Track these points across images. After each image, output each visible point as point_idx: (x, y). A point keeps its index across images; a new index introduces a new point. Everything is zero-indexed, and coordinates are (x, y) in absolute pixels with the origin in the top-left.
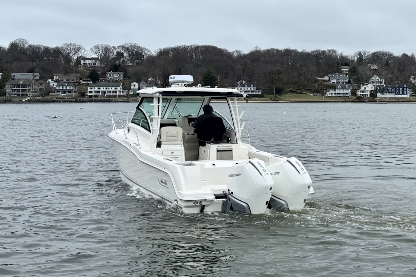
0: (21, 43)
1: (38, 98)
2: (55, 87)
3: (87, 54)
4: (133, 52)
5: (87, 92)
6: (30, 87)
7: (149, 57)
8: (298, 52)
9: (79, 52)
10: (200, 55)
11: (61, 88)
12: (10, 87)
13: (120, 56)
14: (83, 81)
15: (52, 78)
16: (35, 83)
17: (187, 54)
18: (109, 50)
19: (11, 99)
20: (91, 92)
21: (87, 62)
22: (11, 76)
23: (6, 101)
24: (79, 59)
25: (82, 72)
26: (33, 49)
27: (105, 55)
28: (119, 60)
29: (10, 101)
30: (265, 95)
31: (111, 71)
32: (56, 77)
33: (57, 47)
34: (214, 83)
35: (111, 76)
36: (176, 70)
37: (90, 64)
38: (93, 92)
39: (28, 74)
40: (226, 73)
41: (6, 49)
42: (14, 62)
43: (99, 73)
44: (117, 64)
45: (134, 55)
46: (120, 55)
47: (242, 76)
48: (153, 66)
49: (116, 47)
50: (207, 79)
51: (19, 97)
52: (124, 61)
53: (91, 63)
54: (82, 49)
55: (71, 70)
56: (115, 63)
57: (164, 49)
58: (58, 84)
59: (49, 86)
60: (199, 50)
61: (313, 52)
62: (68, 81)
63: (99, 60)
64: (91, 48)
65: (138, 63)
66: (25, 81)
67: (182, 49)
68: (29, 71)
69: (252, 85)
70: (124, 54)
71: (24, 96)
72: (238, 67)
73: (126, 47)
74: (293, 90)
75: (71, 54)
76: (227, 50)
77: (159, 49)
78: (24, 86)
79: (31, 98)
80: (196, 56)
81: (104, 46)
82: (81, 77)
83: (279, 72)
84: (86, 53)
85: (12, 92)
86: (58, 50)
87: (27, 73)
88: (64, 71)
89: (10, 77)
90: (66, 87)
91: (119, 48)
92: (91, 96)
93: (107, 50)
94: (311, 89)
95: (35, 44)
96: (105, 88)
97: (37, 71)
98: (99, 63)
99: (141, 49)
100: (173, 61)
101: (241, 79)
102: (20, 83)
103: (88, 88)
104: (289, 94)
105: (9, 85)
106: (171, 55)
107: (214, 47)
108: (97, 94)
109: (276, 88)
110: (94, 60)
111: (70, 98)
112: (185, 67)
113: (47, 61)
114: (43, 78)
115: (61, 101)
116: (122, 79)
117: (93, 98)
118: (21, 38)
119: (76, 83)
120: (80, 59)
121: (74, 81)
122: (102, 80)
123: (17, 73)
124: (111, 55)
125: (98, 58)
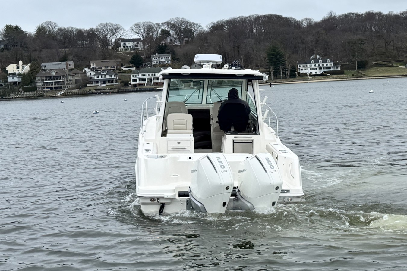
1: (74, 91)
2: (93, 76)
3: (127, 34)
4: (180, 29)
5: (130, 81)
6: (64, 79)
7: (201, 33)
8: (384, 15)
9: (118, 33)
10: (261, 27)
11: (100, 77)
12: (41, 80)
13: (166, 35)
14: (125, 67)
15: (88, 66)
16: (70, 73)
17: (246, 27)
18: (153, 28)
19: (43, 93)
20: (135, 80)
21: (127, 44)
22: (41, 67)
23: (37, 97)
24: (118, 41)
25: (122, 57)
26: (64, 33)
27: (148, 34)
28: (165, 39)
29: (42, 97)
30: (345, 71)
31: (157, 54)
32: (93, 65)
33: (91, 29)
34: (282, 61)
35: (156, 59)
36: (234, 48)
37: (131, 47)
38: (137, 80)
39: (60, 63)
40: (295, 48)
41: (33, 35)
42: (43, 50)
43: (143, 56)
44: (163, 45)
45: (182, 33)
46: (165, 33)
47: (314, 49)
48: (205, 44)
49: (161, 25)
50: (272, 56)
51: (52, 91)
52: (171, 40)
53: (133, 45)
54: (121, 29)
55: (110, 55)
56: (160, 43)
57: (217, 22)
58: (96, 73)
59: (86, 76)
60: (260, 21)
61: (403, 14)
62: (107, 69)
63: (141, 41)
64: (131, 28)
65: (187, 42)
66: (58, 71)
67: (239, 21)
68: (61, 59)
69: (328, 60)
70: (170, 32)
71: (58, 89)
72: (310, 38)
73: (172, 23)
74: (381, 62)
75: (108, 37)
76: (294, 19)
77: (212, 23)
78: (57, 77)
79: (66, 91)
80: (257, 28)
81: (146, 24)
82: (121, 62)
83: (361, 42)
84: (125, 33)
85: (44, 85)
86: (93, 32)
87: (60, 61)
88: (101, 56)
89: (40, 68)
90: (106, 76)
91: (164, 25)
92: (135, 85)
93: (150, 28)
94: (403, 61)
95: (66, 27)
96: (151, 74)
97: (71, 59)
98: (142, 44)
99: (190, 25)
100: (229, 37)
101: (314, 53)
102: (52, 75)
103: (132, 75)
104: (375, 67)
105: (40, 77)
106: (227, 30)
107: (278, 16)
108: (142, 82)
109: (358, 62)
110: (136, 41)
111: (111, 89)
112: (244, 43)
113: (81, 46)
114: (78, 67)
115: (101, 93)
116: (170, 62)
117: (138, 87)
118: (49, 21)
119: (117, 70)
120: (119, 41)
121: (114, 69)
122: (147, 65)
123: (48, 62)
124: (155, 33)
125: (140, 38)
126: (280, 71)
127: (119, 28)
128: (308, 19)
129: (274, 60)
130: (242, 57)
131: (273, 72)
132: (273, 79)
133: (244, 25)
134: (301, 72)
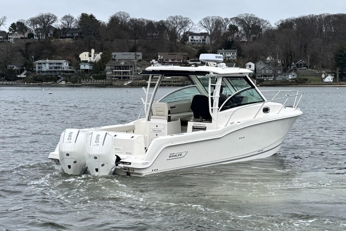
0: (122, 17)
1: (140, 81)
4: (248, 25)
6: (132, 69)
7: (269, 30)
9: (187, 27)
10: (331, 27)
12: (111, 69)
13: (233, 31)
14: (191, 61)
15: (155, 57)
16: (138, 64)
17: (316, 25)
18: (221, 23)
19: (112, 82)
21: (195, 38)
22: (112, 56)
23: (106, 85)
24: (186, 35)
25: (189, 50)
26: (136, 24)
27: (216, 29)
28: (232, 35)
29: (111, 85)
31: (223, 49)
32: (161, 57)
33: (161, 21)
35: (222, 54)
36: (301, 47)
37: (199, 41)
39: (130, 53)
41: (106, 25)
42: (115, 40)
44: (230, 40)
45: (250, 29)
46: (233, 28)
48: (272, 42)
49: (229, 20)
50: (339, 57)
51: (120, 80)
52: (238, 36)
53: (200, 39)
54: (190, 23)
55: (178, 48)
56: (228, 39)
57: (286, 20)
60: (331, 21)
62: (173, 62)
63: (209, 36)
64: (200, 21)
65: (254, 39)
66: (127, 62)
67: (309, 19)
68: (131, 49)
70: (238, 28)
71: (126, 79)
73: (241, 19)
75: (177, 29)
77: (281, 20)
78: (126, 67)
79: (133, 81)
80: (326, 28)
81: (215, 19)
82: (188, 56)
84: (194, 27)
85: (113, 74)
86: (163, 25)
88: (169, 49)
89: (111, 57)
91: (233, 20)
93: (218, 23)
95: (137, 18)
97: (140, 50)
98: (209, 39)
99: (259, 21)
100: (297, 35)
102: (121, 64)
105: (110, 67)
106: (295, 28)
110: (203, 36)
111: (175, 82)
112: (312, 42)
113: (150, 38)
114: (146, 59)
115: (166, 85)
116: (235, 58)
118: (122, 11)
119: (183, 63)
121: (180, 62)
123: (118, 52)
124: (223, 29)
125: (208, 33)
127: (188, 21)
129: (341, 61)
130: (309, 57)
131: (339, 74)
132: (338, 81)
133: (314, 24)
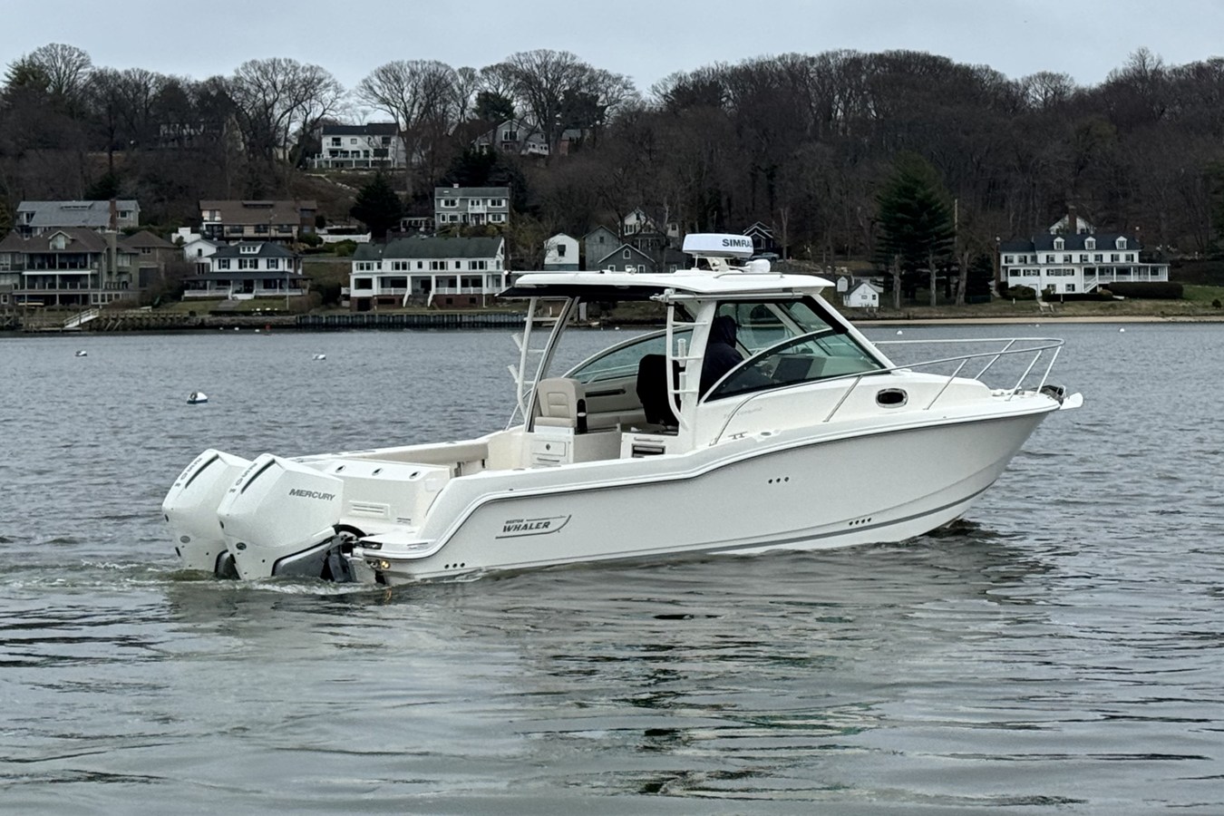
0: (59, 65)
1: (132, 313)
2: (209, 260)
3: (347, 106)
4: (552, 94)
5: (348, 285)
6: (100, 265)
7: (629, 113)
9: (313, 101)
10: (865, 101)
11: (234, 266)
12: (14, 267)
13: (495, 115)
14: (331, 232)
15: (192, 219)
16: (122, 246)
17: (807, 94)
18: (448, 85)
19: (16, 318)
20: (365, 284)
21: (347, 143)
22: (17, 216)
24: (312, 131)
25: (323, 191)
26: (113, 93)
27: (427, 109)
28: (491, 132)
29: (12, 329)
30: (1188, 288)
31: (456, 186)
32: (212, 217)
33: (214, 79)
34: (937, 234)
35: (455, 205)
36: (752, 175)
37: (362, 154)
38: (375, 283)
39: (89, 203)
40: (993, 185)
42: (31, 153)
43: (403, 193)
44: (481, 152)
45: (559, 108)
46: (494, 107)
47: (1069, 193)
48: (644, 158)
49: (478, 74)
50: (899, 215)
51: (49, 310)
52: (513, 135)
53: (367, 147)
54: (327, 85)
55: (278, 182)
56: (473, 146)
57: (696, 74)
58: (219, 249)
59: (181, 257)
60: (864, 77)
62: (263, 235)
63: (401, 134)
64: (365, 81)
65: (576, 145)
66: (76, 236)
67: (779, 72)
68: (94, 189)
69: (1122, 239)
70: (514, 103)
71: (74, 305)
72: (1052, 152)
73: (522, 71)
75: (277, 111)
76: (995, 74)
77: (674, 75)
78: (72, 259)
79: (104, 312)
80: (847, 103)
81: (423, 71)
82: (320, 213)
84: (341, 102)
85: (22, 287)
86: (222, 93)
87: (87, 198)
88: (245, 186)
89: (14, 221)
90: (256, 262)
91: (491, 74)
92: (364, 303)
93: (435, 86)
95: (121, 70)
96: (426, 263)
97: (129, 192)
98: (401, 147)
99: (592, 80)
100: (739, 131)
101: (1066, 211)
102: (55, 248)
103: (354, 263)
105: (9, 257)
106: (730, 104)
107: (935, 59)
108: (392, 291)
110: (379, 134)
111: (271, 313)
112: (796, 157)
113: (170, 144)
114: (155, 224)
115: (232, 327)
116: (503, 218)
117: (376, 310)
118: (59, 42)
119: (301, 240)
120: (316, 131)
121: (289, 235)
122: (416, 228)
123: (44, 199)
124: (453, 108)
125: (397, 124)
126: (929, 275)
127: (320, 81)
128: (1052, 77)
129: (907, 229)
130: (785, 213)
131: (901, 277)
132: (897, 305)
133: (801, 89)
134: (1013, 282)
